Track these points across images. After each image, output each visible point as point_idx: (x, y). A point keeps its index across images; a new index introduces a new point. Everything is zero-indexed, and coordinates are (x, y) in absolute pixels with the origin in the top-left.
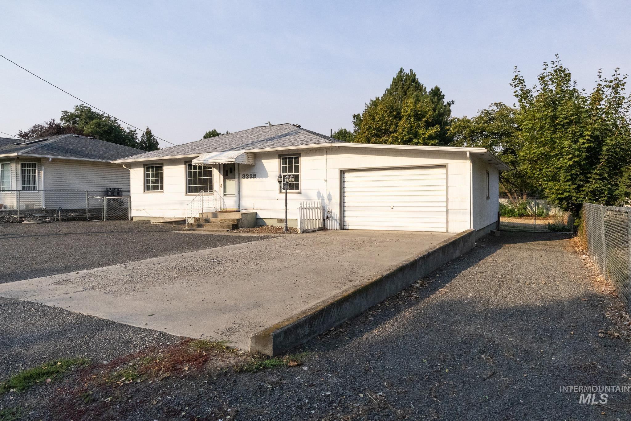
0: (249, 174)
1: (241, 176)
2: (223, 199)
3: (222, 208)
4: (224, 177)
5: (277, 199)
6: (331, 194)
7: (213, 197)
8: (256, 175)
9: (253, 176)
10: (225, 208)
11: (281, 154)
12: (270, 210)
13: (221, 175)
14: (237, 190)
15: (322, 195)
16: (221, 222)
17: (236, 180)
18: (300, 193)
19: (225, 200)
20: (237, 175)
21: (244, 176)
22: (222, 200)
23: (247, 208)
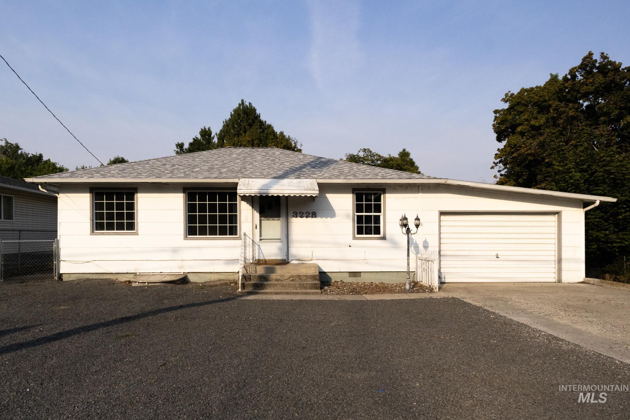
0: (304, 212)
1: (291, 213)
2: (259, 246)
3: (257, 258)
4: (260, 214)
5: (350, 246)
6: (427, 240)
7: (239, 243)
8: (315, 213)
9: (311, 215)
10: (262, 258)
11: (355, 187)
12: (339, 260)
13: (255, 212)
14: (285, 233)
15: (414, 242)
16: (291, 279)
17: (283, 219)
18: (384, 238)
19: (261, 247)
20: (283, 212)
21: (296, 215)
22: (257, 247)
23: (301, 259)
